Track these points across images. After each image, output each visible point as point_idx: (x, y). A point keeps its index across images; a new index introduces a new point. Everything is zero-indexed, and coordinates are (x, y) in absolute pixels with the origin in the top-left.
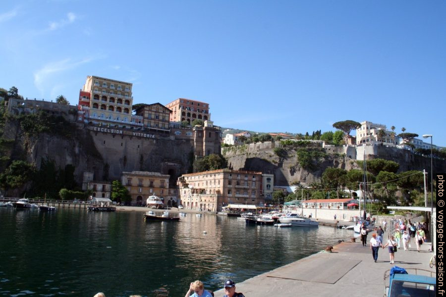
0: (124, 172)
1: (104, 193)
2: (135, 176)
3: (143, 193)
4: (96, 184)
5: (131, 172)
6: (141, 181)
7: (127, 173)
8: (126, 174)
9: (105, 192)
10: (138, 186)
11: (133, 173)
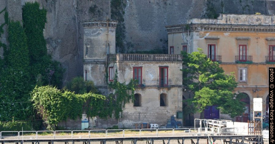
0: (195, 21)
1: (165, 91)
2: (225, 30)
3: (251, 85)
4: (140, 64)
5: (216, 17)
6: (243, 45)
7: (204, 21)
8: (202, 26)
9: (169, 88)
10: (237, 62)
11: (222, 20)
